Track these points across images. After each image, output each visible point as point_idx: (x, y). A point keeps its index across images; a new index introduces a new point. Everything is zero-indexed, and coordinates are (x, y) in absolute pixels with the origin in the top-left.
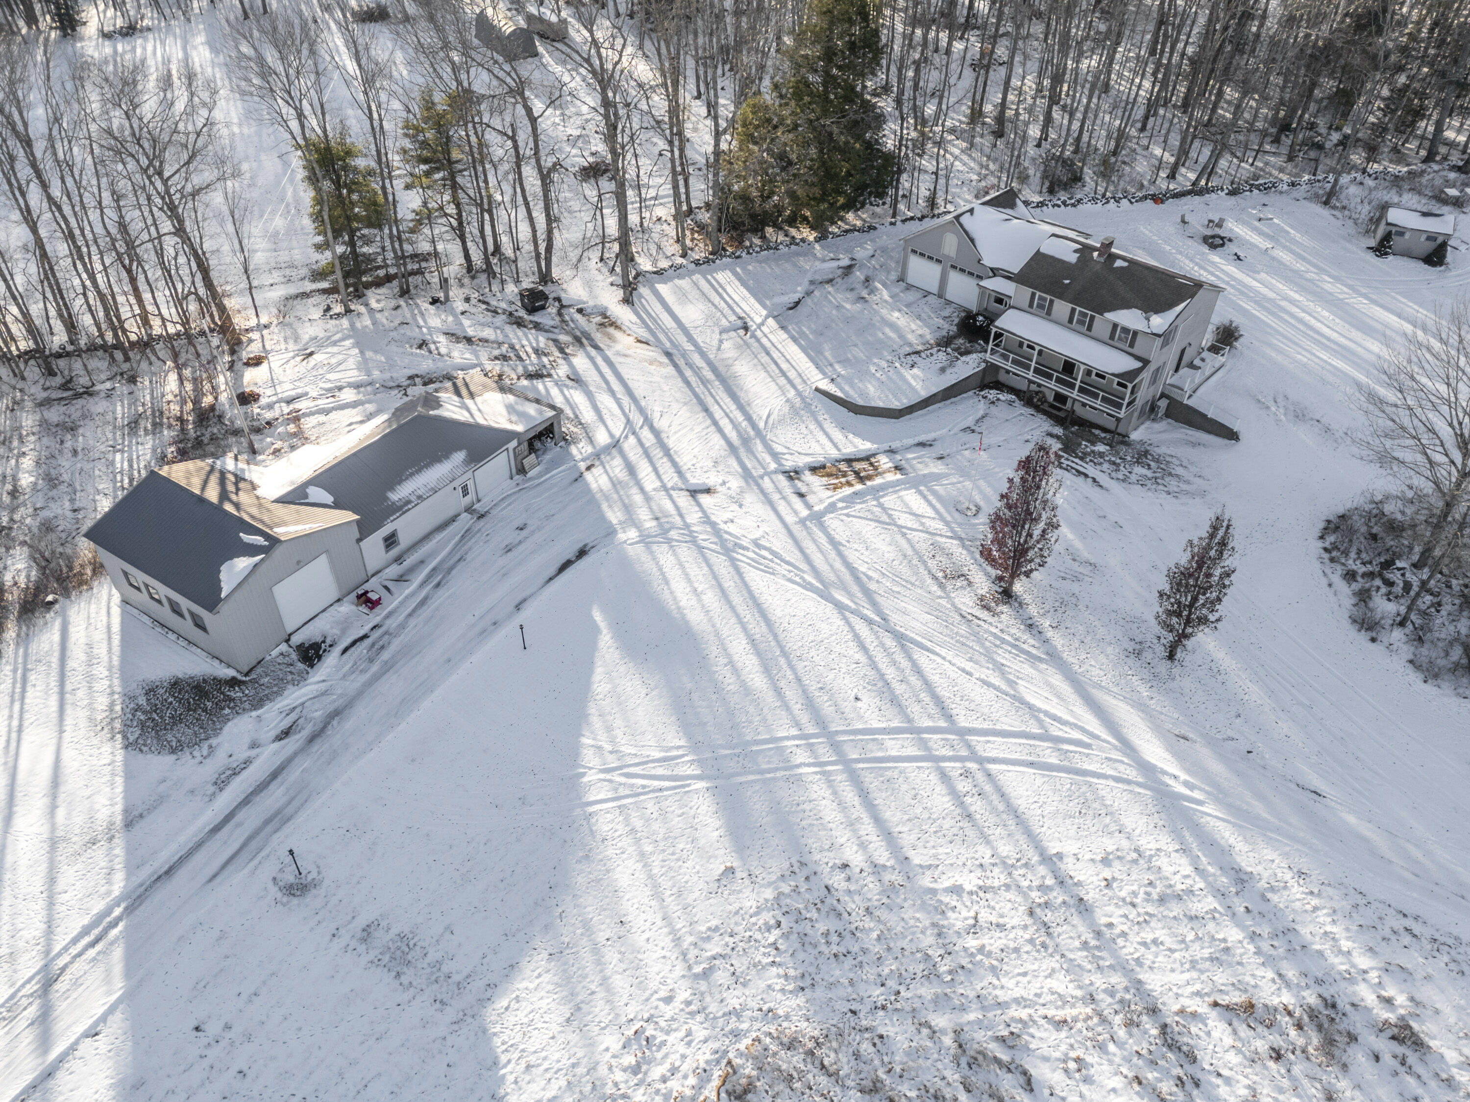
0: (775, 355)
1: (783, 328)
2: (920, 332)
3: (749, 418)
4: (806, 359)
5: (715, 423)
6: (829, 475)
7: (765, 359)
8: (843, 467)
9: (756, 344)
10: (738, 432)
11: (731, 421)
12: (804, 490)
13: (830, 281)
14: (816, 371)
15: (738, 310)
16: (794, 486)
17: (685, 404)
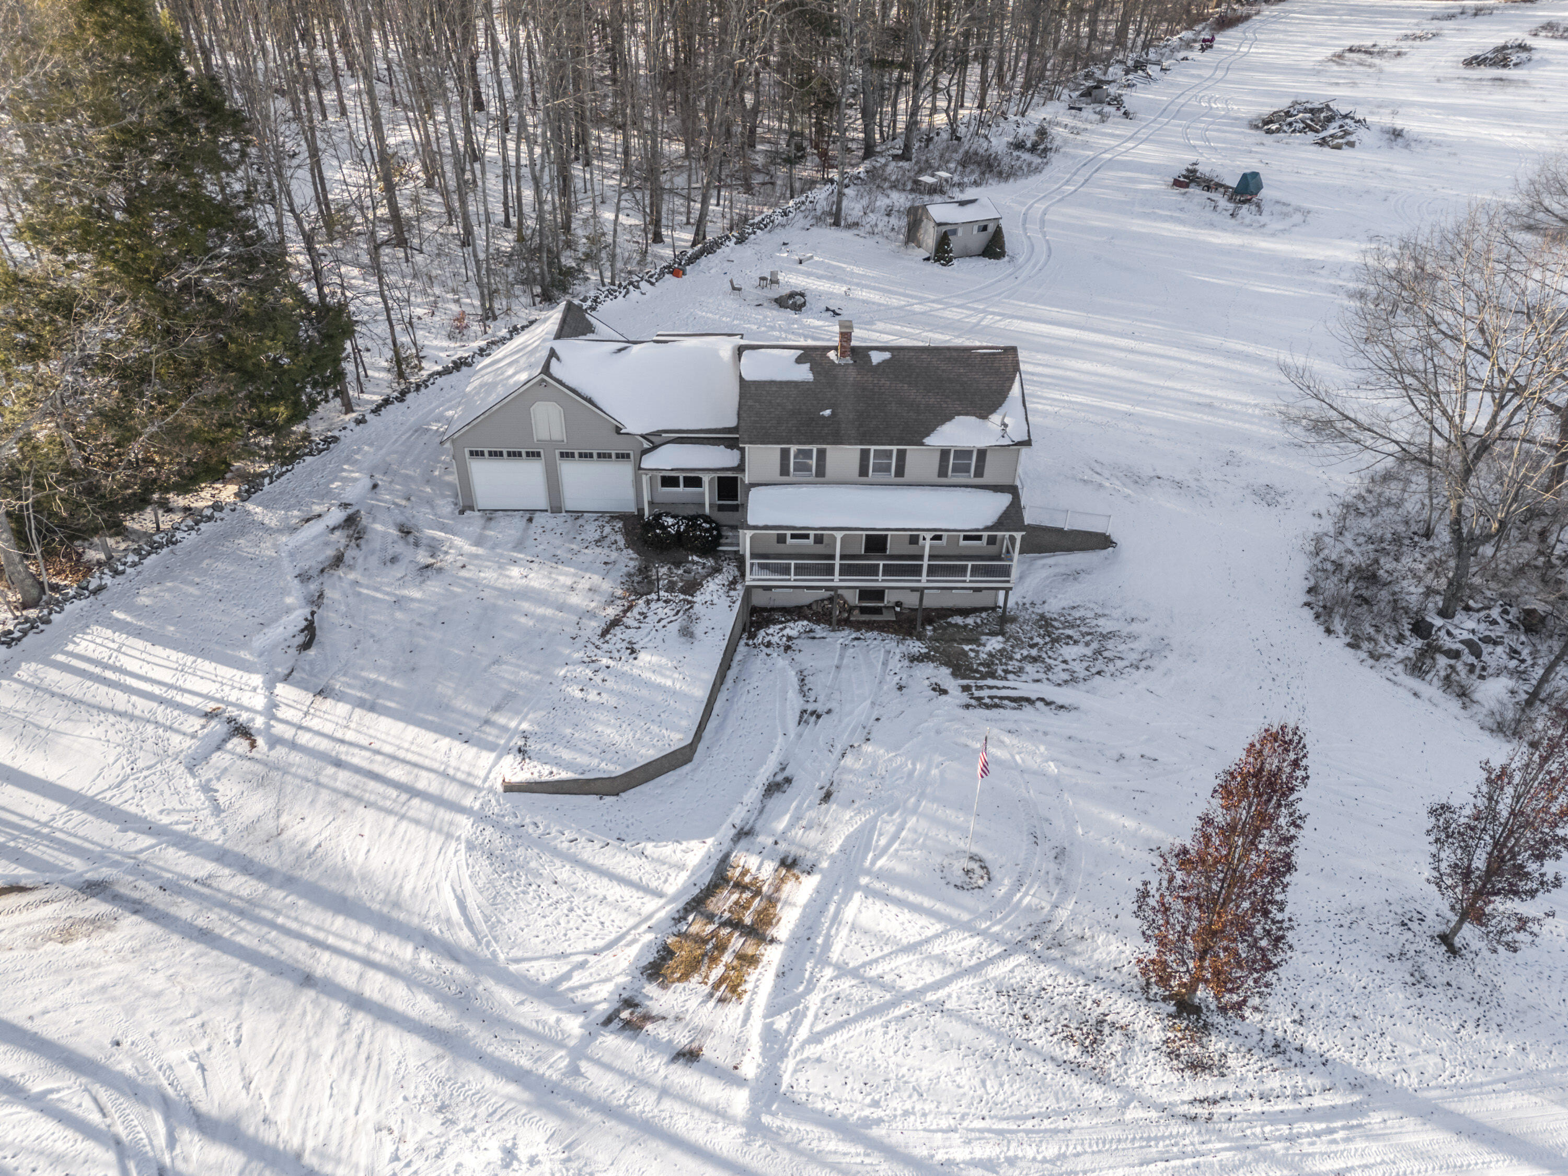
0: (358, 758)
1: (322, 693)
2: (584, 584)
3: (426, 940)
4: (429, 737)
5: (357, 1002)
6: (693, 966)
7: (343, 779)
8: (697, 926)
9: (295, 757)
10: (428, 989)
11: (392, 972)
12: (682, 1039)
13: (338, 560)
14: (470, 752)
15: (188, 700)
16: (655, 1045)
17: (241, 995)
